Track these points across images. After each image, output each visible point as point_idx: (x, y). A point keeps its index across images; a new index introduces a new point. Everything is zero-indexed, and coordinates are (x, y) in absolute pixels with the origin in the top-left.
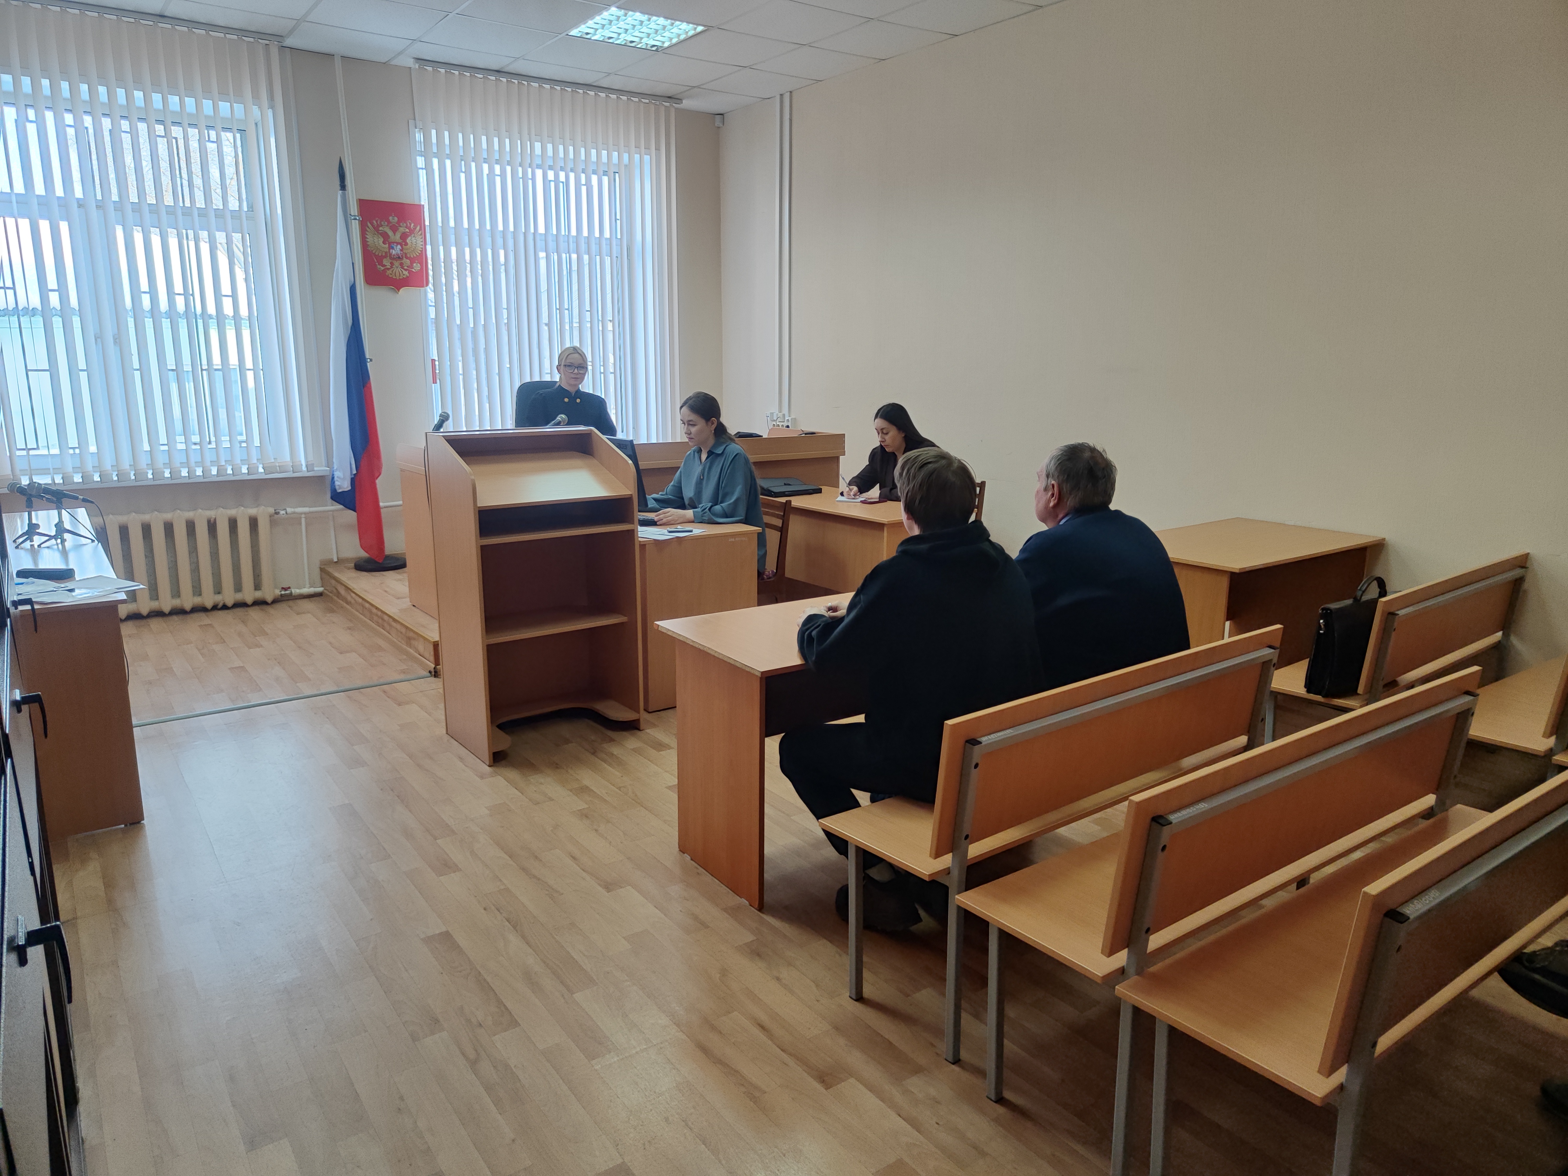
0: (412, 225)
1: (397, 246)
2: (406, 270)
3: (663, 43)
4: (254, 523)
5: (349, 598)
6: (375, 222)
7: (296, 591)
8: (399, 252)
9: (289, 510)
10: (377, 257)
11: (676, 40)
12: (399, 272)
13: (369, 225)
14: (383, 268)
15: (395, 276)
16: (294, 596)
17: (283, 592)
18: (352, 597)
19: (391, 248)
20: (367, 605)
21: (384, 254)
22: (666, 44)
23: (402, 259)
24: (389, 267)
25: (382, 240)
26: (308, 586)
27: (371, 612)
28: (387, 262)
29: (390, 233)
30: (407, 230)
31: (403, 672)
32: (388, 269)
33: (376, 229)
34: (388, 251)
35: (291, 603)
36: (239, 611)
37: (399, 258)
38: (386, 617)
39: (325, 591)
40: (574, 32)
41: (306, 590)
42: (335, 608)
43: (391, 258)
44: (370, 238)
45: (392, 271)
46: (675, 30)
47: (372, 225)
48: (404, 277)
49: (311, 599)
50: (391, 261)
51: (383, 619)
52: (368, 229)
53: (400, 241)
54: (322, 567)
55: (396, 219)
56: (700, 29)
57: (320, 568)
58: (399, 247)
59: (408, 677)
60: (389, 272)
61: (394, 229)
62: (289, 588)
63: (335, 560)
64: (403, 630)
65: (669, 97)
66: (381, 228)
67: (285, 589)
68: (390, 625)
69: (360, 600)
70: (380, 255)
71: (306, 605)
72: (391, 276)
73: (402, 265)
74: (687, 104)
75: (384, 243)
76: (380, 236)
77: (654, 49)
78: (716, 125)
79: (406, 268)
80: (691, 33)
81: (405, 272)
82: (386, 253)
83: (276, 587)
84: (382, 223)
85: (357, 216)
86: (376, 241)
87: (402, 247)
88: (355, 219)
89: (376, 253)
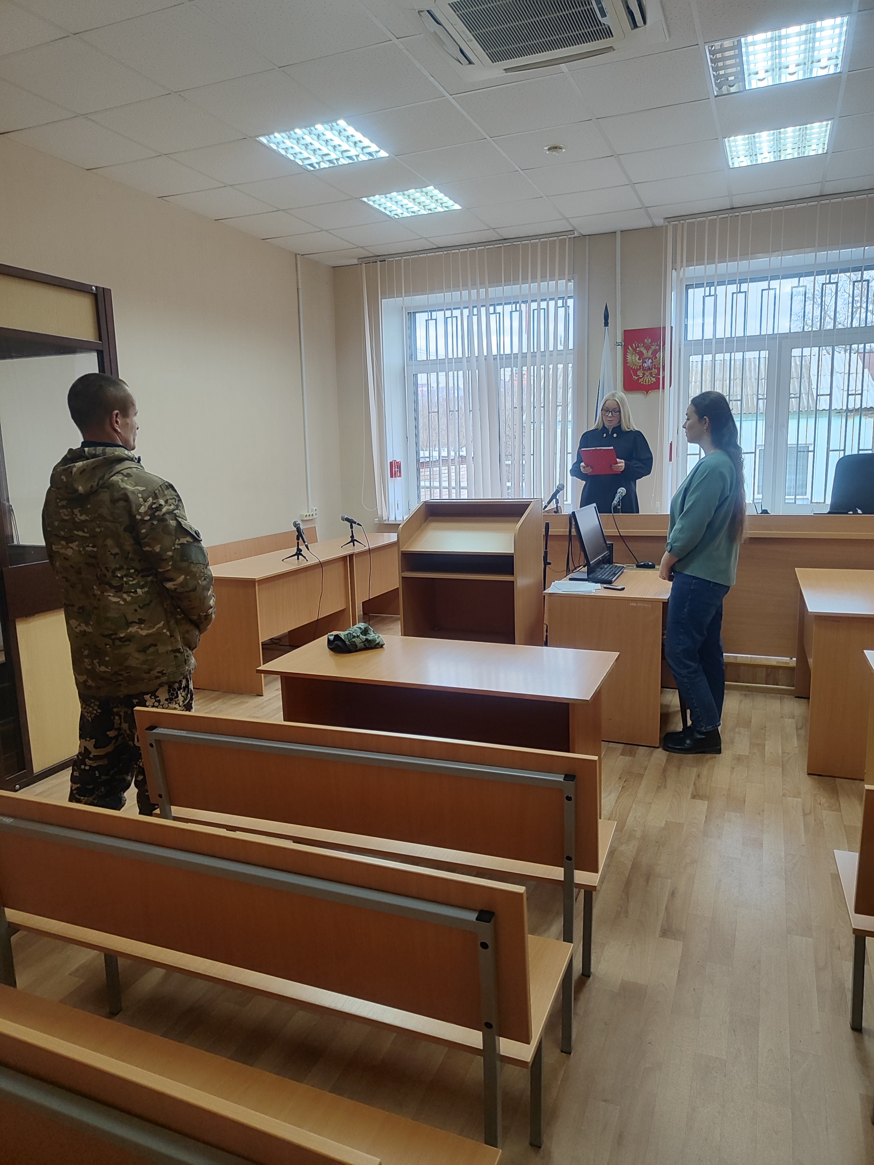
0: (661, 343)
1: (648, 360)
2: (654, 377)
6: (634, 345)
8: (650, 365)
10: (634, 370)
12: (649, 379)
13: (630, 348)
14: (637, 378)
19: (644, 362)
21: (638, 367)
23: (652, 369)
24: (641, 376)
25: (638, 357)
28: (640, 374)
29: (645, 352)
30: (657, 348)
32: (641, 378)
33: (635, 350)
37: (649, 368)
43: (643, 370)
44: (629, 357)
45: (643, 380)
47: (632, 347)
48: (652, 382)
50: (643, 372)
52: (628, 351)
53: (651, 356)
55: (650, 340)
58: (650, 361)
60: (640, 380)
61: (648, 348)
66: (638, 349)
70: (636, 368)
72: (642, 383)
73: (651, 374)
75: (639, 359)
76: (636, 355)
79: (654, 376)
81: (653, 379)
82: (640, 366)
84: (639, 345)
85: (621, 343)
86: (633, 359)
87: (652, 361)
88: (619, 345)
89: (633, 368)
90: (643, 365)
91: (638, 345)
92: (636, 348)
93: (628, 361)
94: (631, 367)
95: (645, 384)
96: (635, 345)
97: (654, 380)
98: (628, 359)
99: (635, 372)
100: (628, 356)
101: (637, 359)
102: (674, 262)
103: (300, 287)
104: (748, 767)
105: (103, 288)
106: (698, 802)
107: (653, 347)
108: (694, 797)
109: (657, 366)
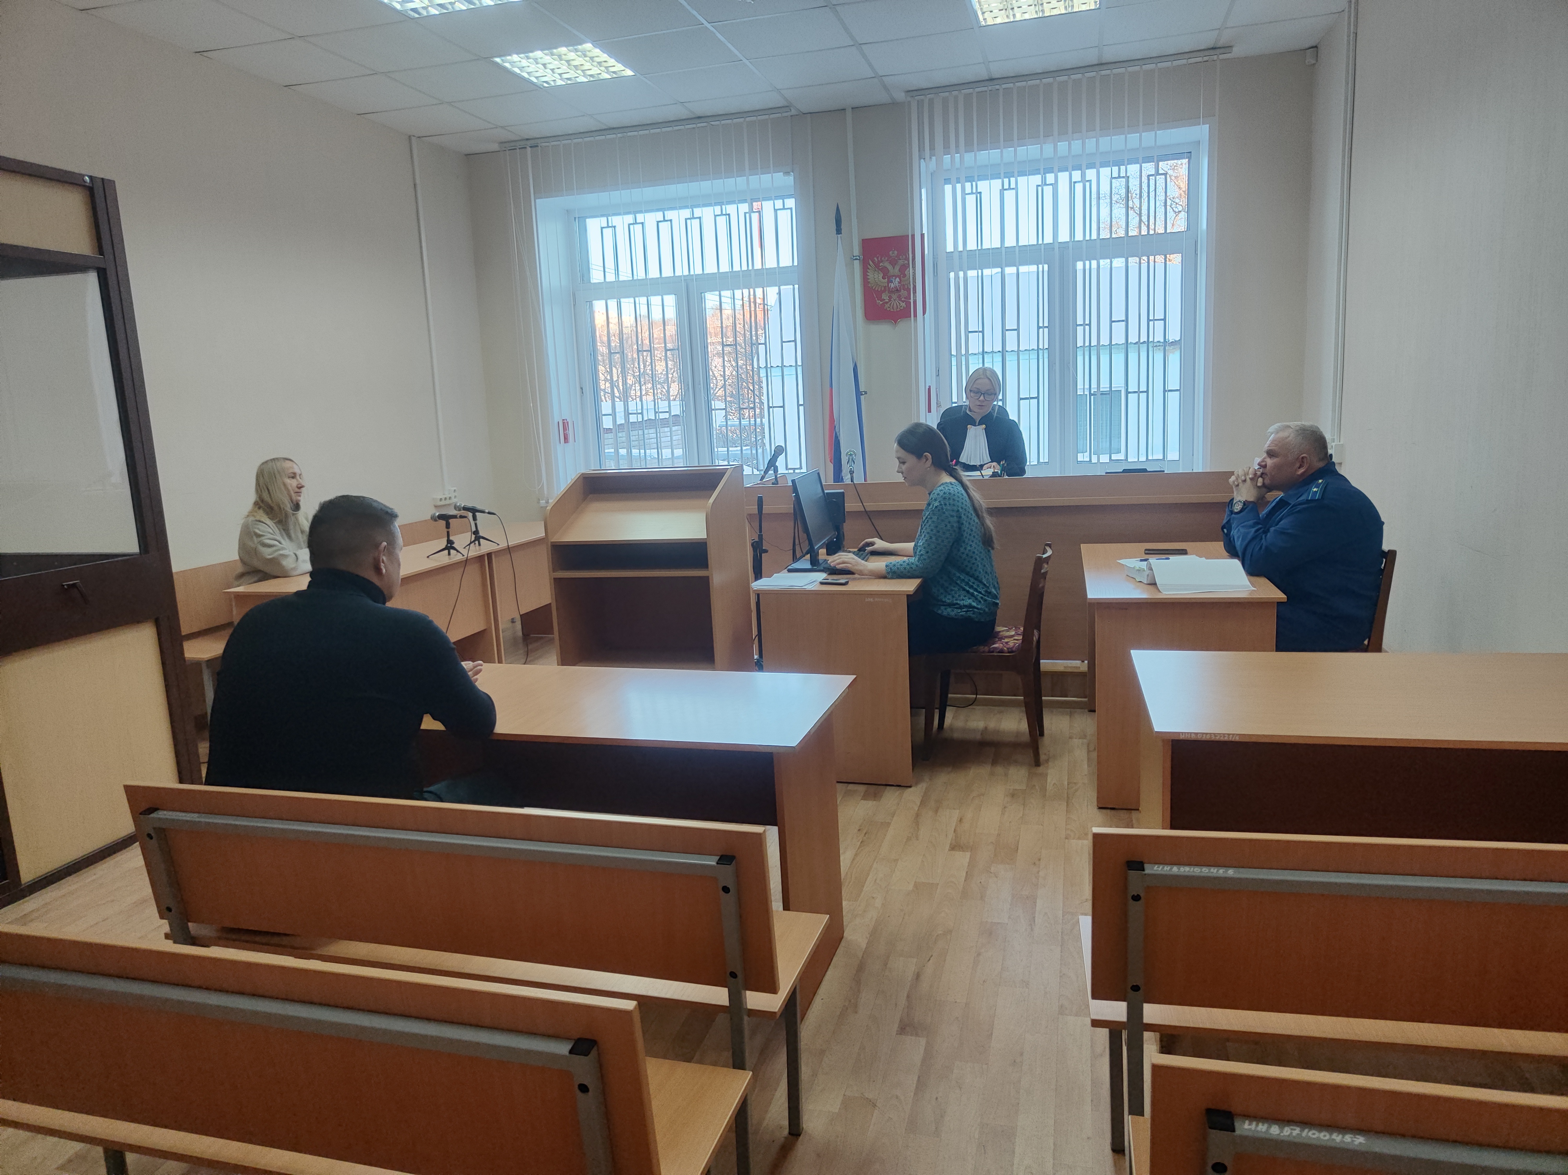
1: (895, 279)
2: (903, 302)
6: (876, 259)
8: (897, 285)
10: (877, 292)
12: (897, 304)
13: (871, 263)
14: (881, 303)
19: (890, 281)
21: (883, 289)
23: (900, 291)
24: (887, 301)
25: (882, 275)
28: (885, 297)
29: (890, 267)
30: (906, 262)
32: (887, 303)
33: (877, 266)
37: (897, 290)
43: (889, 292)
44: (871, 275)
45: (890, 305)
47: (873, 262)
48: (902, 308)
50: (889, 295)
52: (869, 266)
53: (899, 273)
55: (896, 252)
58: (898, 279)
60: (887, 306)
61: (893, 263)
65: (1208, 49)
66: (881, 264)
70: (879, 290)
72: (888, 309)
73: (899, 297)
74: (1243, 49)
75: (883, 278)
76: (880, 272)
78: (1308, 62)
79: (903, 299)
81: (901, 304)
82: (885, 287)
84: (883, 258)
85: (859, 256)
86: (875, 277)
87: (900, 280)
88: (856, 259)
89: (876, 289)
90: (888, 285)
91: (881, 259)
92: (879, 262)
93: (869, 280)
94: (874, 288)
95: (892, 310)
96: (878, 258)
97: (903, 304)
98: (869, 277)
99: (879, 294)
100: (868, 274)
101: (881, 277)
102: (921, 149)
103: (418, 182)
104: (1024, 805)
105: (103, 179)
106: (958, 854)
107: (901, 262)
108: (953, 848)
109: (906, 287)
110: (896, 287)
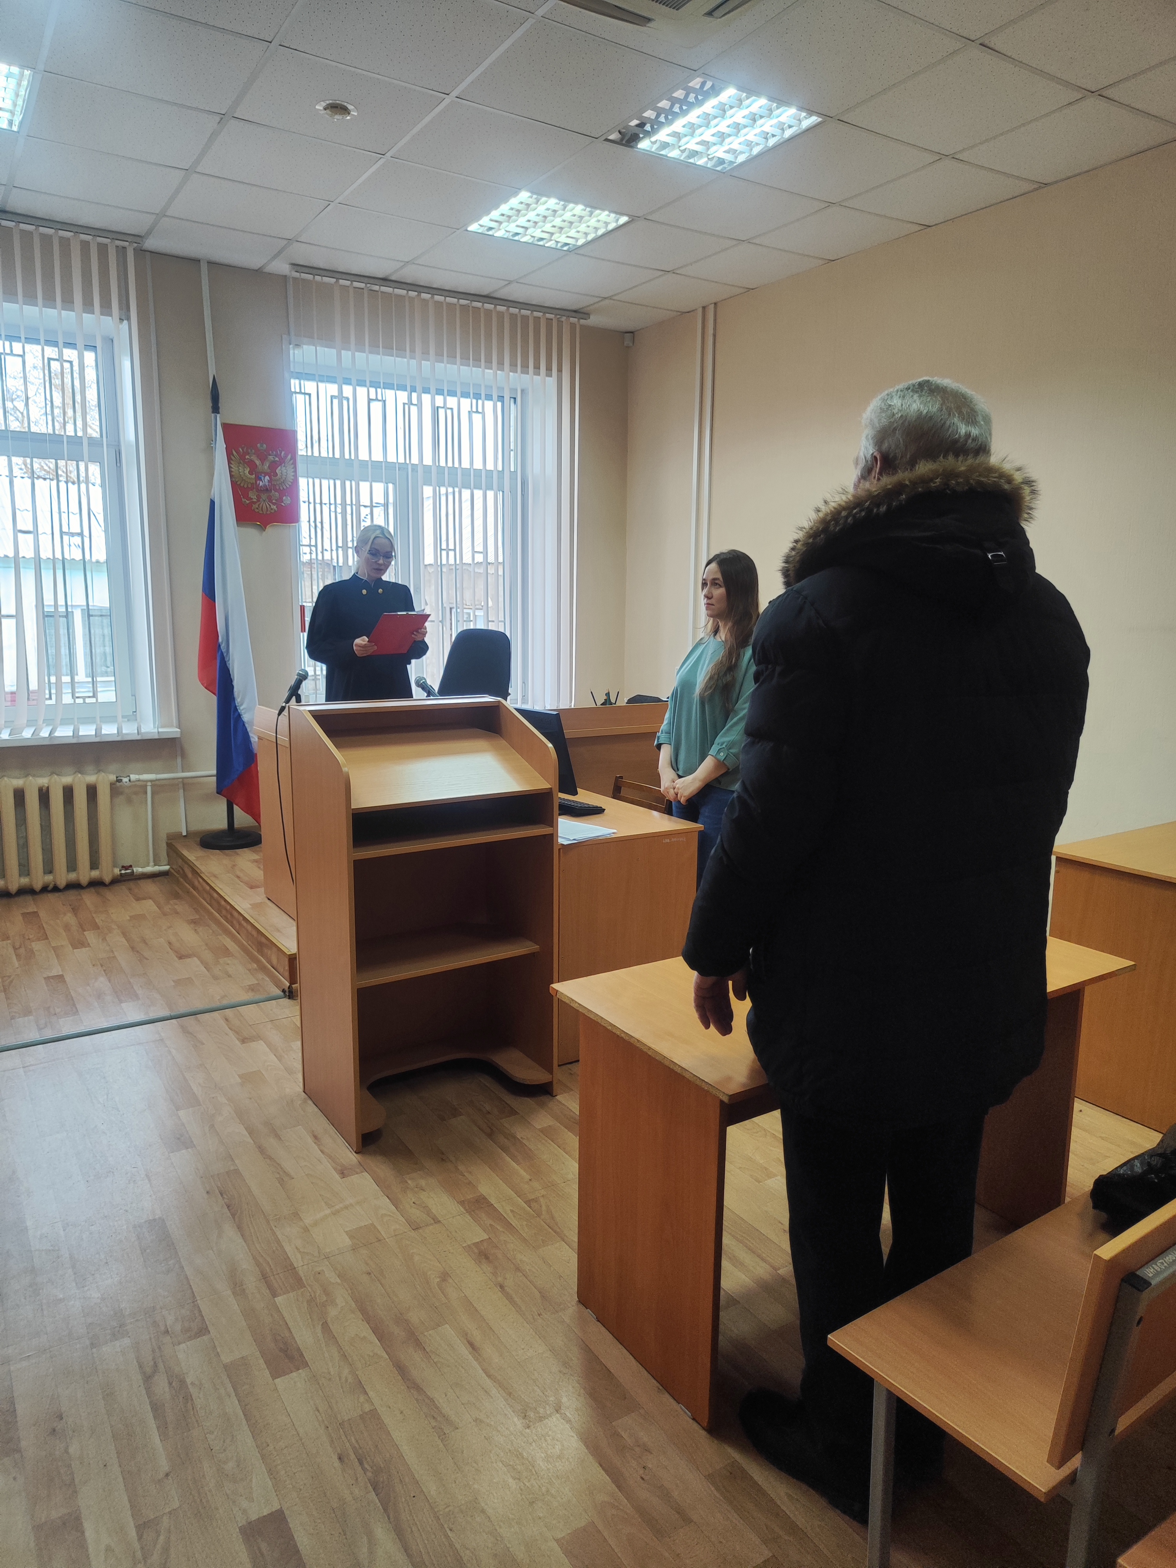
0: (283, 453)
1: (264, 477)
2: (274, 504)
3: (577, 240)
4: (92, 791)
5: (196, 883)
6: (241, 450)
7: (138, 870)
8: (267, 484)
9: (133, 777)
10: (245, 490)
11: (594, 235)
12: (266, 506)
13: (234, 453)
14: (248, 502)
15: (262, 511)
16: (136, 875)
17: (123, 872)
18: (199, 882)
19: (258, 478)
20: (215, 895)
21: (250, 486)
22: (580, 243)
23: (271, 490)
24: (255, 500)
25: (248, 469)
26: (152, 863)
27: (219, 903)
28: (253, 495)
29: (258, 462)
30: (277, 459)
31: (252, 988)
32: (255, 503)
33: (242, 457)
34: (254, 482)
35: (131, 884)
36: (72, 895)
37: (267, 490)
38: (236, 914)
39: (173, 871)
40: (473, 227)
41: (150, 869)
42: (180, 892)
43: (258, 490)
44: (234, 469)
45: (259, 506)
46: (593, 222)
47: (237, 453)
48: (273, 511)
49: (156, 879)
50: (257, 493)
51: (232, 915)
52: (232, 457)
53: (269, 471)
54: (169, 841)
55: (265, 446)
56: (624, 219)
57: (167, 843)
58: (267, 478)
59: (258, 997)
60: (255, 506)
61: (263, 459)
62: (131, 866)
63: (184, 834)
64: (254, 933)
65: (575, 311)
66: (247, 457)
67: (125, 868)
68: (240, 924)
69: (208, 888)
70: (245, 486)
71: (150, 887)
72: (257, 511)
73: (270, 499)
74: (594, 320)
75: (251, 473)
76: (246, 465)
77: (565, 248)
78: (625, 344)
79: (274, 501)
80: (611, 227)
81: (272, 506)
82: (252, 484)
83: (115, 866)
84: (249, 451)
86: (241, 471)
87: (270, 478)
90: (256, 482)
91: (247, 450)
92: (245, 454)
93: (237, 474)
94: (238, 483)
95: (261, 512)
96: (243, 450)
97: (274, 507)
99: (247, 492)
100: (234, 465)
101: (247, 472)
107: (272, 457)
109: (278, 488)
110: (265, 485)
